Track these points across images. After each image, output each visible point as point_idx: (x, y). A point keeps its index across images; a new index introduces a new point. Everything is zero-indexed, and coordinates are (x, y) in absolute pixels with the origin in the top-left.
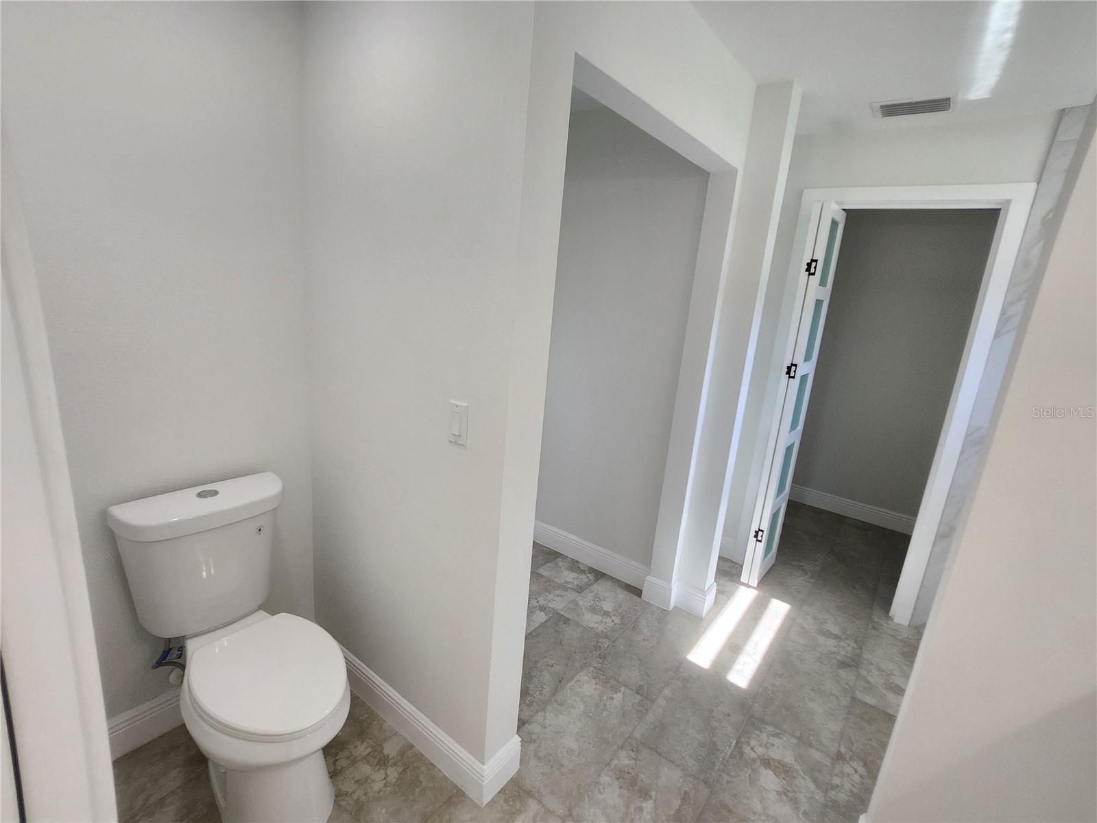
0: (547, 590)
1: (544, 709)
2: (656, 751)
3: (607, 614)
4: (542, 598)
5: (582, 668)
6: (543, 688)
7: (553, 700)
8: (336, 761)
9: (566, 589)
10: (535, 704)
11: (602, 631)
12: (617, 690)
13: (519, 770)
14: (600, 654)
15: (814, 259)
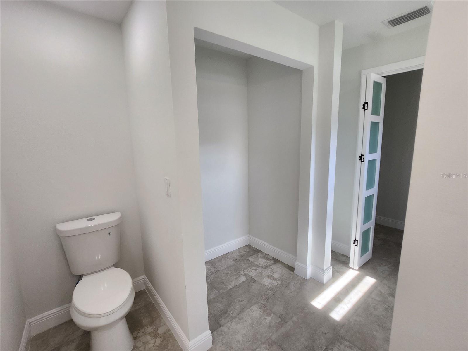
0: (249, 267)
1: (231, 321)
2: (281, 347)
3: (275, 279)
4: (246, 270)
5: (255, 304)
6: (234, 311)
7: (237, 317)
8: (138, 333)
9: (258, 267)
10: (228, 318)
11: (270, 287)
12: (269, 315)
13: (212, 347)
14: (266, 298)
15: (366, 102)
